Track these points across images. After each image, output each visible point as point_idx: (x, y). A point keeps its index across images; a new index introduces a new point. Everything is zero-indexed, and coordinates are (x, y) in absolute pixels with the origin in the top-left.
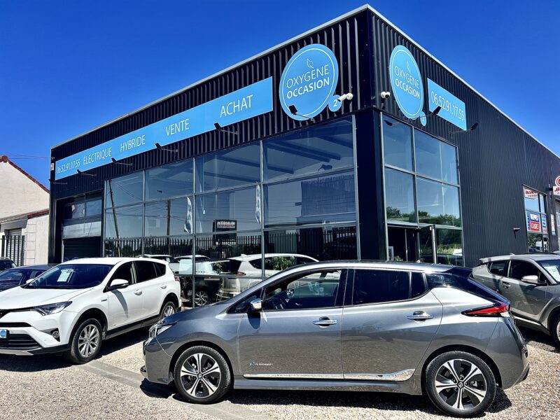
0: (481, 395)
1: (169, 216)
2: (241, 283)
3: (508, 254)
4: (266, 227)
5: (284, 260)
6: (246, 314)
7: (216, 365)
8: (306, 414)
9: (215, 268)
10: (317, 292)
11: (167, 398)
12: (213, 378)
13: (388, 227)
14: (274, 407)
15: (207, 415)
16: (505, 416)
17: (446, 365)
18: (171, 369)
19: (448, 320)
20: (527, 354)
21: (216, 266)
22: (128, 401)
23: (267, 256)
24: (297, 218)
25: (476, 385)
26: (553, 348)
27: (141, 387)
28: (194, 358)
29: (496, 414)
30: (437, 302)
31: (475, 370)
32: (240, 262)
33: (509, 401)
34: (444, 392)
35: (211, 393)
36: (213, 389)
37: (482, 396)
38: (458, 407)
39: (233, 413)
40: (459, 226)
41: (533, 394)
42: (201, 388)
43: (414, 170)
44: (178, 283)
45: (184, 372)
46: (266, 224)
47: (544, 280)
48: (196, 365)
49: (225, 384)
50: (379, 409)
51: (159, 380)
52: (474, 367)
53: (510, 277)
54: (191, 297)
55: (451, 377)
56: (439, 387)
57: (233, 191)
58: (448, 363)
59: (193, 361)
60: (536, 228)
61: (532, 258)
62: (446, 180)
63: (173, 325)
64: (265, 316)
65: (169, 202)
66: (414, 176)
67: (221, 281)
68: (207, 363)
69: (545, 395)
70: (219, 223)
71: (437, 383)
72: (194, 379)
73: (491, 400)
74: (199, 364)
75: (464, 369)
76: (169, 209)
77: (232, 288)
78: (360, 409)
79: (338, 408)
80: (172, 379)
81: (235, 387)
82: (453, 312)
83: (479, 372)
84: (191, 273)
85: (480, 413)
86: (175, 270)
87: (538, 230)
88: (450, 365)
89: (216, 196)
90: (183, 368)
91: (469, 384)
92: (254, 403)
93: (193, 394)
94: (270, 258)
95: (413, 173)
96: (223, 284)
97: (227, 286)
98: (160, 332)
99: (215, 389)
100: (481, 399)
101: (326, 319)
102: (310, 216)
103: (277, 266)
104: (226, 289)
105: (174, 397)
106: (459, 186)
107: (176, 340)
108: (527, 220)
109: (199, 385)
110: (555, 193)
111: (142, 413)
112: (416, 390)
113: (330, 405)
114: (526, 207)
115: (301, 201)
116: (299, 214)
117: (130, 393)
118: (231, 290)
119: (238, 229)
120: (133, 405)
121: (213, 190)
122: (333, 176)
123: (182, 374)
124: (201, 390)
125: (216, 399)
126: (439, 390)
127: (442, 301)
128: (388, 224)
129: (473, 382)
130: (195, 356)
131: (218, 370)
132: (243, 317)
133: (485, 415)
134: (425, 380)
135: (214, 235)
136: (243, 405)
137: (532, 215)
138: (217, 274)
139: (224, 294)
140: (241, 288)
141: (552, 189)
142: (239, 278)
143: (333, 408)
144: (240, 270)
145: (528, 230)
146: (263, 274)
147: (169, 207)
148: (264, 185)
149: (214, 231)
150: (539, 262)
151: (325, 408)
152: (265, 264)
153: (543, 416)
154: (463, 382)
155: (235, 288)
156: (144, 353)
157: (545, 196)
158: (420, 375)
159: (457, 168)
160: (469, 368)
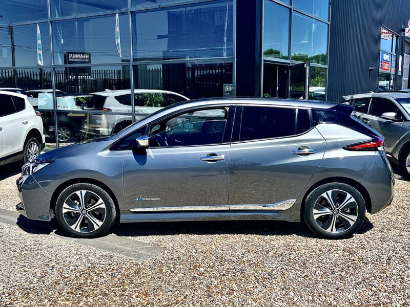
0: (352, 219)
1: (13, 45)
2: (107, 119)
3: (368, 92)
4: (135, 60)
5: (156, 96)
6: (131, 151)
7: (101, 201)
8: (193, 242)
9: (78, 103)
10: (186, 129)
11: (49, 234)
12: (98, 214)
13: (264, 64)
14: (161, 237)
15: (95, 248)
16: (370, 236)
17: (324, 195)
18: (52, 206)
19: (330, 155)
20: (394, 183)
21: (79, 101)
22: (8, 239)
23: (137, 91)
24: (164, 52)
25: (348, 211)
26: (400, 177)
27: (18, 224)
28: (76, 195)
29: (362, 235)
30: (321, 137)
31: (350, 199)
32: (104, 98)
33: (371, 224)
34: (320, 219)
35: (96, 228)
36: (98, 224)
37: (353, 221)
38: (332, 230)
39: (121, 245)
40: (325, 64)
41: (390, 216)
42: (85, 224)
43: (291, 4)
44: (40, 119)
45: (66, 208)
46: (135, 58)
47: (400, 116)
48: (79, 202)
49: (111, 218)
50: (260, 235)
51: (39, 217)
52: (349, 196)
53: (370, 113)
54: (53, 133)
55: (328, 205)
56: (316, 214)
57: (88, 19)
58: (327, 193)
59: (76, 198)
60: (387, 68)
61: (392, 96)
62: (317, 16)
63: (51, 162)
64: (150, 152)
65: (11, 29)
66: (291, 9)
67: (85, 118)
68: (90, 199)
69: (400, 217)
70: (70, 56)
71: (315, 211)
72: (77, 215)
73: (361, 223)
74: (82, 200)
75: (340, 198)
76: (12, 38)
77: (98, 124)
78: (243, 235)
79: (222, 235)
80: (53, 216)
81: (121, 221)
82: (335, 146)
83: (353, 200)
84: (53, 108)
85: (348, 236)
86: (35, 105)
87: (388, 70)
88: (328, 195)
89: (76, 23)
90: (65, 205)
91: (343, 211)
92: (140, 235)
93: (78, 230)
94: (141, 94)
95: (290, 6)
96: (87, 120)
97: (92, 122)
98: (35, 170)
99: (100, 223)
100: (352, 223)
101: (214, 155)
102: (176, 51)
103: (148, 102)
104: (91, 125)
105: (55, 232)
106: (329, 23)
107: (54, 177)
108: (380, 60)
109: (83, 220)
110: (407, 34)
111: (26, 250)
112: (296, 217)
113: (214, 234)
114: (382, 48)
115: (167, 34)
116: (165, 48)
117: (8, 231)
118: (97, 126)
119: (92, 62)
120: (14, 241)
121: (73, 16)
122: (202, 7)
123: (64, 211)
124: (86, 225)
125: (102, 233)
126: (316, 217)
127: (326, 137)
128: (264, 61)
129: (346, 209)
130: (78, 193)
131: (103, 206)
132: (128, 154)
133: (353, 236)
134: (305, 208)
135: (66, 68)
136: (130, 237)
137: (385, 55)
138: (81, 110)
139: (90, 130)
140: (108, 124)
141: (404, 31)
142: (104, 114)
143: (217, 236)
144: (106, 106)
145: (380, 70)
146: (133, 110)
147: (11, 34)
148: (131, 12)
149: (65, 63)
150: (398, 100)
151: (210, 236)
152: (135, 100)
153: (401, 235)
154: (338, 210)
155: (100, 124)
156: (20, 191)
157: (397, 37)
158: (300, 204)
159: (330, 4)
160: (345, 196)
